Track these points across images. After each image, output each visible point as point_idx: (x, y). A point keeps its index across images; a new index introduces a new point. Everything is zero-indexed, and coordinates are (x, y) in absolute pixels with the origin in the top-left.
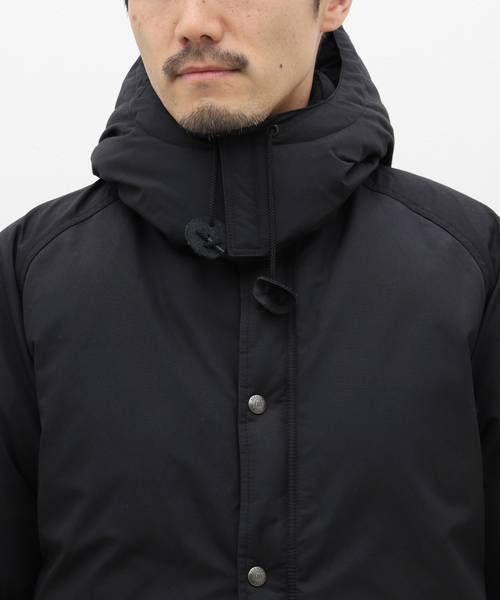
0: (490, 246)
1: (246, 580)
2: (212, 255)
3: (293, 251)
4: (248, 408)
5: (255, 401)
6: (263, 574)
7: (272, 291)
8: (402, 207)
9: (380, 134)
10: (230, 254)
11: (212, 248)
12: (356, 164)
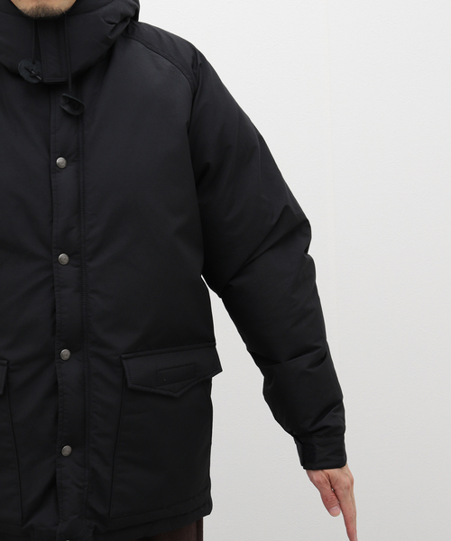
0: (193, 67)
1: (58, 261)
2: (35, 81)
3: (80, 78)
4: (56, 165)
5: (60, 160)
6: (67, 258)
7: (70, 102)
8: (142, 46)
9: (131, 5)
10: (45, 81)
11: (34, 77)
12: (116, 24)
